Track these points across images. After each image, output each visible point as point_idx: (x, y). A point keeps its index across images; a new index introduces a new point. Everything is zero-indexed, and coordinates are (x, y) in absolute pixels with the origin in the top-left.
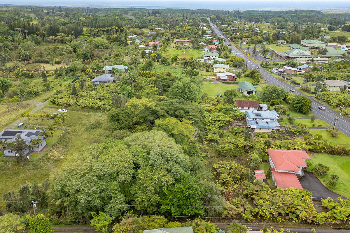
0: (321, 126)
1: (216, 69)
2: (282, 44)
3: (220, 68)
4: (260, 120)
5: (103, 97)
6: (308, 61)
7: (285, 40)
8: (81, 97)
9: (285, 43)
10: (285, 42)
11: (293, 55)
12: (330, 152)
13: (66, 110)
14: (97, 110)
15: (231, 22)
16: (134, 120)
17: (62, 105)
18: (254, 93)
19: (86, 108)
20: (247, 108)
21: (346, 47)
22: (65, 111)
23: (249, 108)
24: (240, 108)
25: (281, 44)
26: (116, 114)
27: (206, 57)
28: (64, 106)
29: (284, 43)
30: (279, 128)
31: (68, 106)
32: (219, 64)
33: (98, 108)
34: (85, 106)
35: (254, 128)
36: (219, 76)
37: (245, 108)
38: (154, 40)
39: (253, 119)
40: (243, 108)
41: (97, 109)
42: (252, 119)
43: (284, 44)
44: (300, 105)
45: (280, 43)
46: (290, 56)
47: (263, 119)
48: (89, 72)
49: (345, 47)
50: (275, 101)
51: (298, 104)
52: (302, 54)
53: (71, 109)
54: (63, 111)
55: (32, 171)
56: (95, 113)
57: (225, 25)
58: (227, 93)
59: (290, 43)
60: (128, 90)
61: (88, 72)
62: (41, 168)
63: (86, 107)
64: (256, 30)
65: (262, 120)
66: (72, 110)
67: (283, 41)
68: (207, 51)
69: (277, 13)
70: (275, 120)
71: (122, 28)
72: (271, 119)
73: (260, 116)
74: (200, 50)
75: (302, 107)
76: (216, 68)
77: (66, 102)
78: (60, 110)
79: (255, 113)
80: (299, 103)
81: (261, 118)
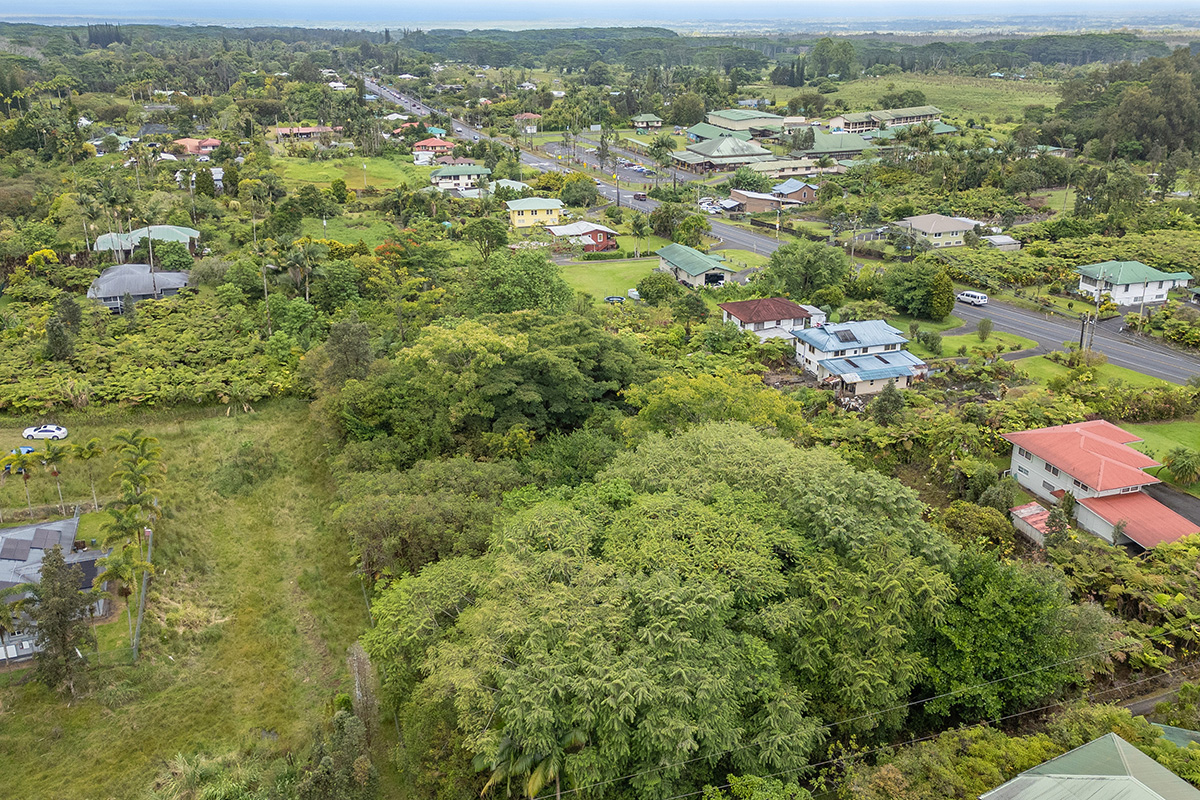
0: (1019, 348)
1: (521, 217)
2: (652, 127)
3: (534, 212)
4: (856, 352)
5: (196, 356)
6: (783, 170)
7: (657, 113)
8: (100, 365)
9: (660, 124)
10: (658, 122)
11: (722, 157)
12: (1134, 417)
13: (64, 430)
14: (207, 409)
15: (424, 65)
16: (455, 414)
17: (28, 410)
18: (727, 277)
19: (152, 407)
20: (773, 324)
21: (846, 124)
22: (57, 433)
23: (778, 323)
24: (750, 327)
25: (648, 127)
26: (371, 402)
27: (444, 180)
28: (42, 412)
29: (656, 124)
30: (925, 371)
31: (63, 408)
32: (516, 198)
33: (212, 401)
34: (148, 400)
35: (855, 381)
36: (563, 238)
37: (767, 325)
38: (186, 133)
39: (837, 353)
40: (760, 326)
41: (204, 404)
42: (831, 356)
43: (657, 127)
44: (920, 293)
45: (645, 125)
46: (716, 161)
47: (865, 350)
48: (43, 262)
49: (842, 126)
50: (830, 294)
51: (912, 293)
52: (746, 153)
53: (83, 418)
54: (50, 435)
55: (133, 708)
56: (204, 423)
57: (407, 76)
58: (647, 288)
59: (673, 123)
60: (301, 310)
61: (39, 263)
62: (167, 684)
63: (150, 403)
64: (527, 89)
65: (861, 354)
66: (89, 423)
67: (651, 117)
68: (429, 160)
69: (544, 37)
70: (898, 348)
71: (17, 93)
72: (887, 347)
73: (854, 339)
74: (396, 157)
75: (926, 300)
76: (521, 213)
77: (50, 394)
78: (29, 431)
79: (835, 333)
80: (915, 288)
81: (860, 345)
